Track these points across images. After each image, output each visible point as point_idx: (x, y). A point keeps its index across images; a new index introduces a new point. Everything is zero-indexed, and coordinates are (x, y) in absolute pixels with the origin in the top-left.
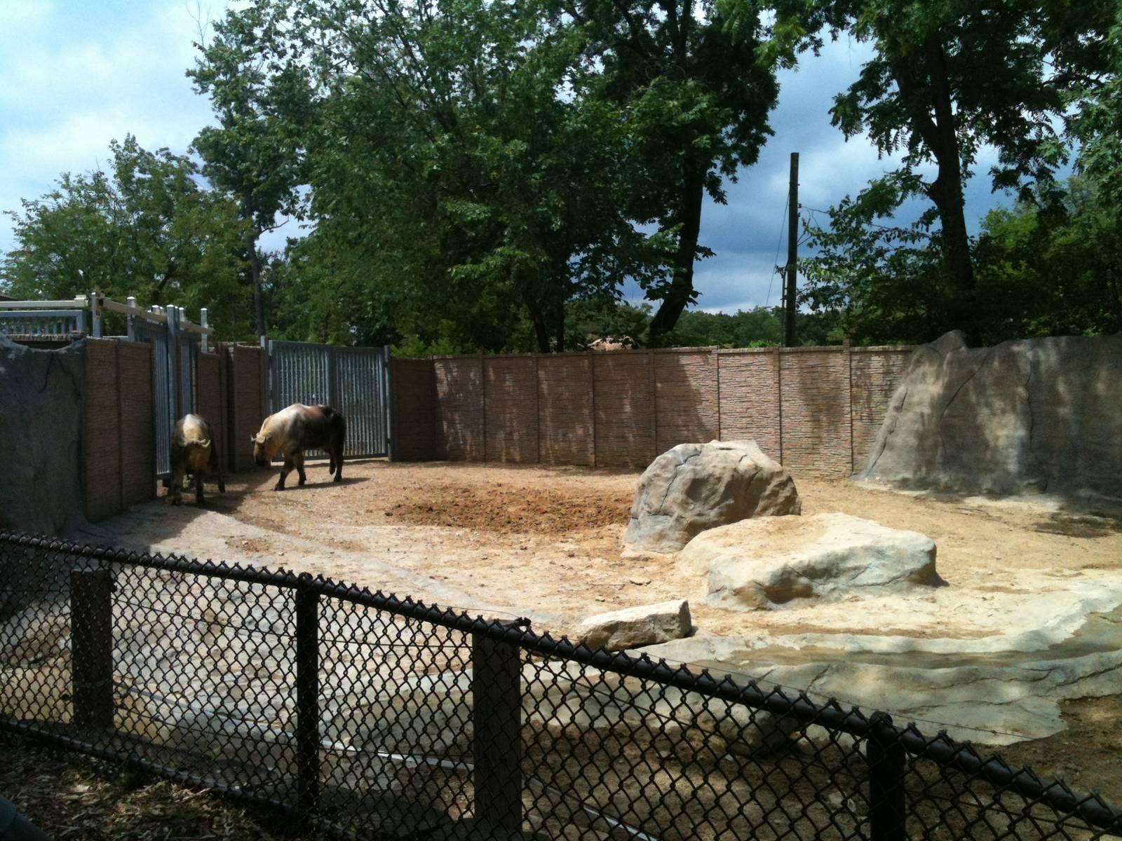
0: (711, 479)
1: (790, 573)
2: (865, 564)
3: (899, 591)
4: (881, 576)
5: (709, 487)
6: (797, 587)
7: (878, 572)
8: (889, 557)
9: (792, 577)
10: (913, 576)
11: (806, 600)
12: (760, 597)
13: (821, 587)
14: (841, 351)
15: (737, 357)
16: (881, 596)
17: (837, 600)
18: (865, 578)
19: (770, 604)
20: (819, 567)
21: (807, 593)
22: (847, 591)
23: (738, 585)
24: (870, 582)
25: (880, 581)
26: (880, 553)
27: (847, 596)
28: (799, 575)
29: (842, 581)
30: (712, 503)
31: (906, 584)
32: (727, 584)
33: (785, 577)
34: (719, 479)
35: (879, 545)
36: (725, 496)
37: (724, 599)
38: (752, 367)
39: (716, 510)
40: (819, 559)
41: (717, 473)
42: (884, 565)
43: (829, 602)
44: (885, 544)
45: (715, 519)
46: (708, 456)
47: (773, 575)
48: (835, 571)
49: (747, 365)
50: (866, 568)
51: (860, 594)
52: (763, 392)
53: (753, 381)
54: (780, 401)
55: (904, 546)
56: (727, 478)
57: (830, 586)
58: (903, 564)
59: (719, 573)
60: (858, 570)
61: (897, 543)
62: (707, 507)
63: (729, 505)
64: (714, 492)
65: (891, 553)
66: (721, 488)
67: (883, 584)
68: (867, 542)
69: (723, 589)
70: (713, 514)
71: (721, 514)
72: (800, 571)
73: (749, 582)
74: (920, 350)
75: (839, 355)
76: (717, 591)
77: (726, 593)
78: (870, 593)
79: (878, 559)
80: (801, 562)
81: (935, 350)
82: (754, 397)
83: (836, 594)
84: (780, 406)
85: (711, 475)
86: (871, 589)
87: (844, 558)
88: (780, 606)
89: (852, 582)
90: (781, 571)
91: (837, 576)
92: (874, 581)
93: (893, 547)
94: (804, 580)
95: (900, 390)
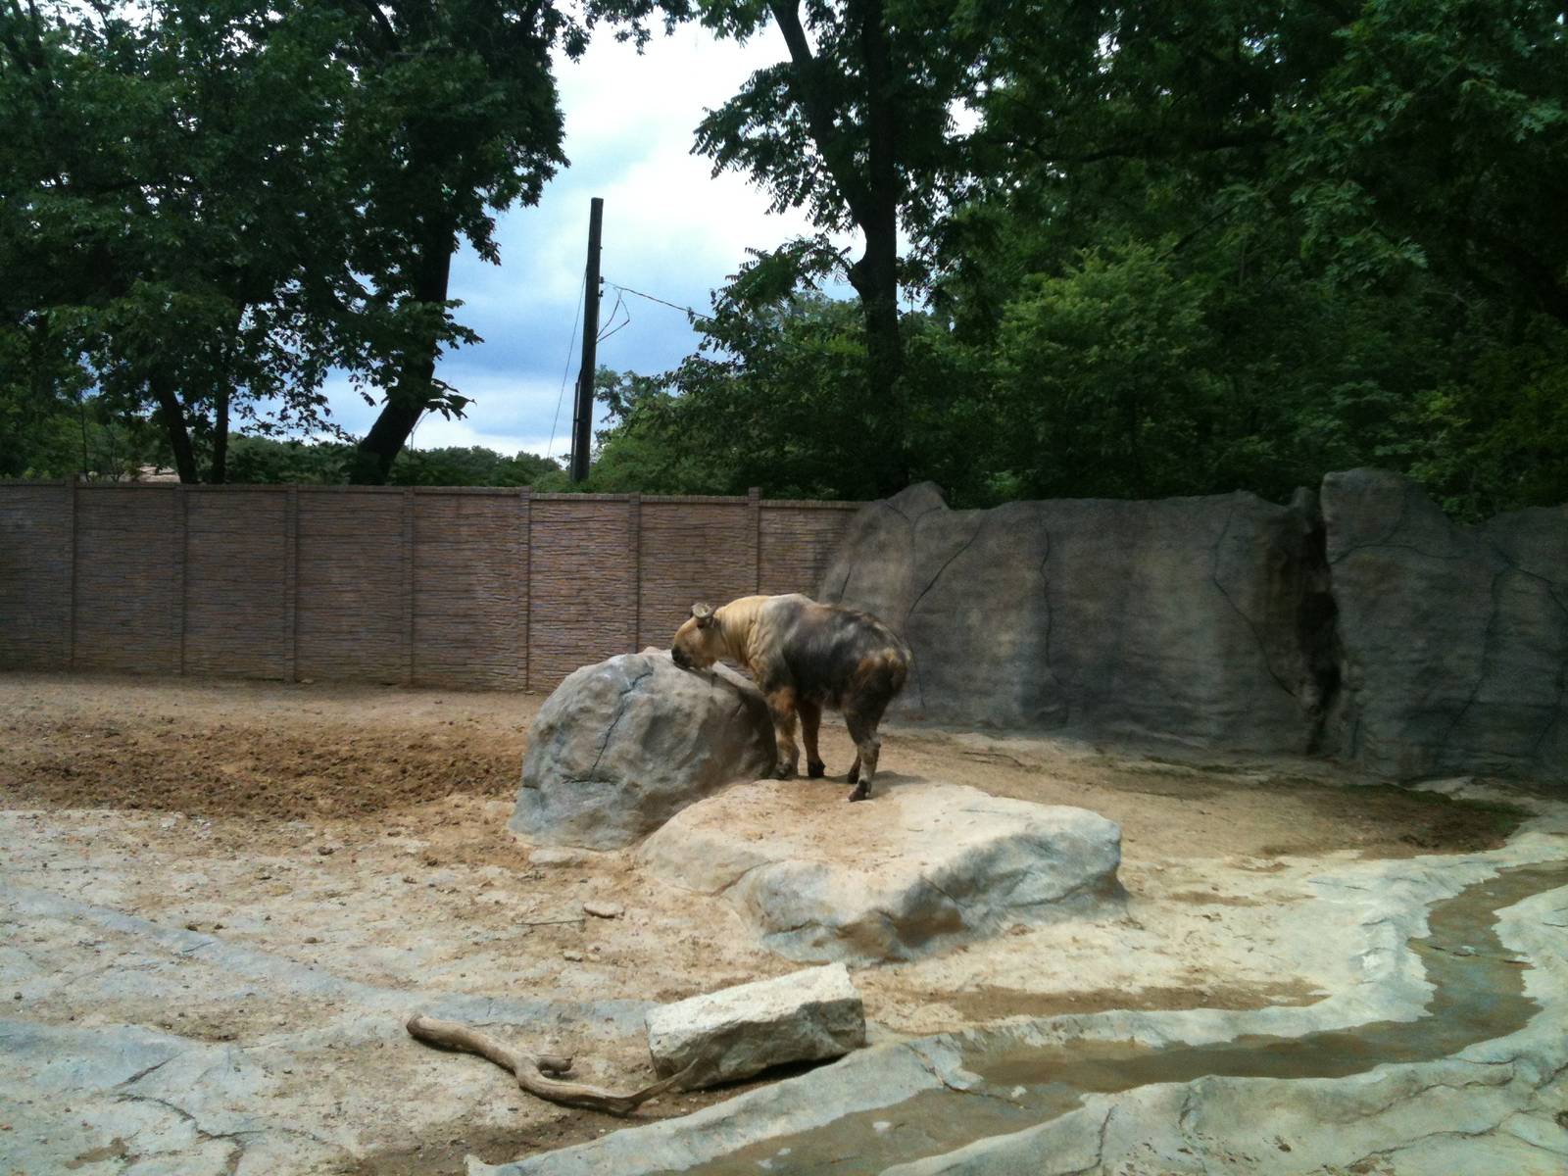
0: (678, 716)
1: (929, 891)
2: (1022, 866)
3: (1080, 911)
4: (1050, 886)
5: (675, 731)
6: (940, 915)
7: (1045, 879)
8: (1058, 852)
9: (933, 898)
10: (1100, 885)
11: (951, 937)
12: (888, 940)
13: (972, 913)
14: (745, 505)
15: (565, 507)
16: (1056, 921)
17: (995, 932)
18: (1029, 890)
19: (904, 951)
20: (965, 876)
21: (952, 925)
22: (1002, 917)
23: (849, 917)
24: (1037, 897)
25: (1050, 895)
26: (1043, 847)
27: (1006, 925)
28: (942, 894)
29: (994, 895)
30: (680, 757)
31: (1091, 898)
32: (818, 916)
33: (923, 898)
34: (689, 716)
35: (1039, 833)
36: (698, 747)
37: (818, 944)
38: (591, 525)
39: (686, 770)
40: (962, 862)
41: (686, 705)
42: (1052, 867)
43: (984, 938)
44: (1050, 831)
45: (685, 786)
46: (665, 675)
47: (908, 897)
48: (983, 882)
49: (582, 521)
50: (1025, 874)
51: (1025, 920)
52: (608, 564)
53: (592, 546)
54: (639, 579)
55: (1078, 834)
56: (700, 713)
57: (980, 909)
58: (1083, 865)
59: (796, 895)
60: (1015, 877)
61: (1068, 829)
62: (672, 765)
63: (705, 761)
64: (682, 739)
65: (1061, 846)
66: (693, 732)
67: (1056, 901)
68: (1017, 828)
69: (813, 924)
70: (680, 778)
71: (692, 778)
72: (942, 887)
73: (870, 912)
74: (871, 510)
75: (738, 510)
76: (794, 928)
77: (821, 932)
78: (1039, 917)
79: (1042, 856)
80: (941, 869)
81: (894, 508)
82: (593, 573)
83: (991, 922)
84: (639, 587)
85: (678, 709)
86: (1042, 910)
87: (990, 858)
88: (917, 952)
89: (1009, 899)
90: (918, 889)
91: (984, 890)
92: (1043, 896)
93: (1063, 836)
94: (948, 902)
95: (838, 570)
